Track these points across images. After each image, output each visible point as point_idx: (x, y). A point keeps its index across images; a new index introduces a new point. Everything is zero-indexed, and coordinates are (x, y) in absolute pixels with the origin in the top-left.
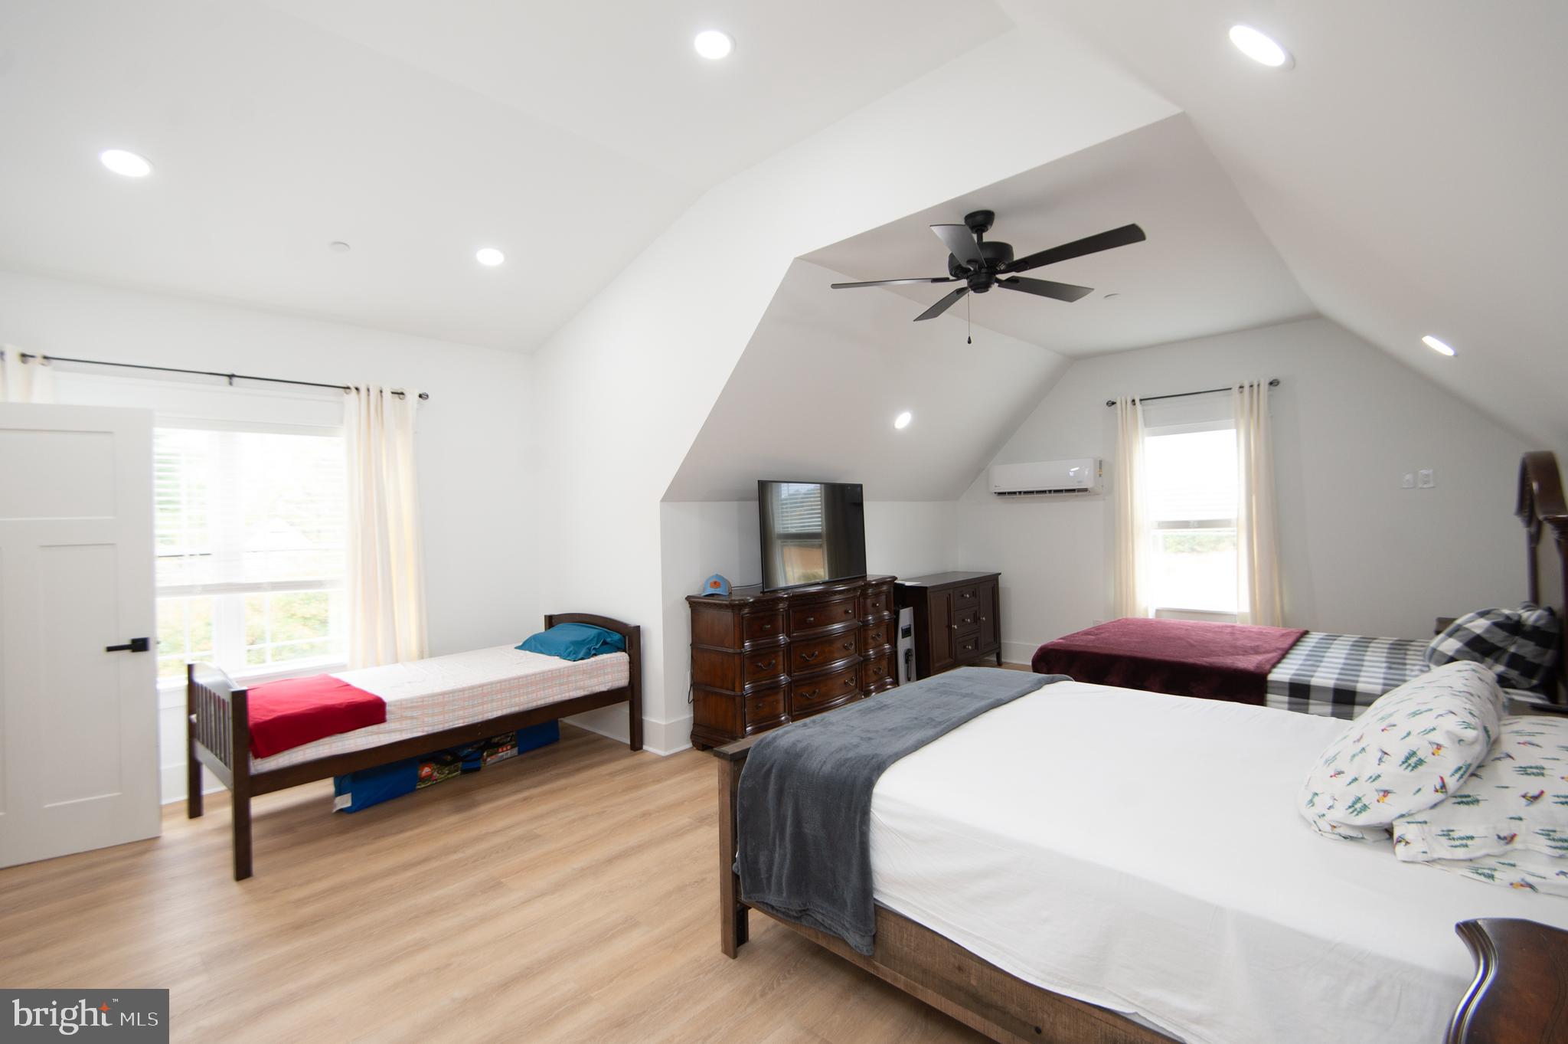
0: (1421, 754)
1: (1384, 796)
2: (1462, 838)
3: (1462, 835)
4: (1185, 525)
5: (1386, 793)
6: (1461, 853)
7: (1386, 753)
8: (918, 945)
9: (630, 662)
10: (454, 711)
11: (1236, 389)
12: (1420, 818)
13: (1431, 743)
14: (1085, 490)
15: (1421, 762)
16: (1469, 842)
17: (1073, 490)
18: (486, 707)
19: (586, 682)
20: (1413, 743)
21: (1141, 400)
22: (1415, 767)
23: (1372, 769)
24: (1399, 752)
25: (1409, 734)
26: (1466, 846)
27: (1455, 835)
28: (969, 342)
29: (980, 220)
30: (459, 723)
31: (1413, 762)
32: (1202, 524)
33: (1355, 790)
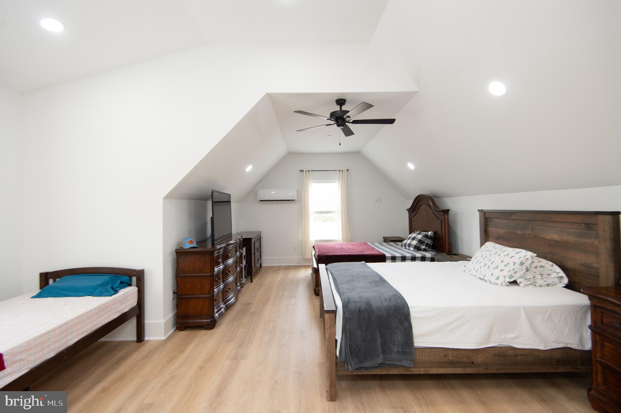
0: (523, 262)
1: (515, 273)
2: (528, 279)
3: (528, 278)
4: (322, 212)
5: (516, 272)
6: (529, 282)
7: (515, 263)
8: (429, 355)
9: (139, 291)
10: (49, 346)
11: (338, 171)
12: (522, 277)
13: (526, 259)
14: (294, 200)
15: (523, 263)
16: (530, 279)
17: (289, 200)
18: (70, 337)
19: (120, 307)
20: (522, 259)
21: (311, 171)
22: (522, 265)
23: (512, 267)
24: (518, 262)
25: (520, 257)
26: (530, 280)
27: (527, 279)
28: (340, 145)
29: (341, 102)
30: (52, 355)
31: (522, 264)
32: (327, 212)
33: (510, 273)
